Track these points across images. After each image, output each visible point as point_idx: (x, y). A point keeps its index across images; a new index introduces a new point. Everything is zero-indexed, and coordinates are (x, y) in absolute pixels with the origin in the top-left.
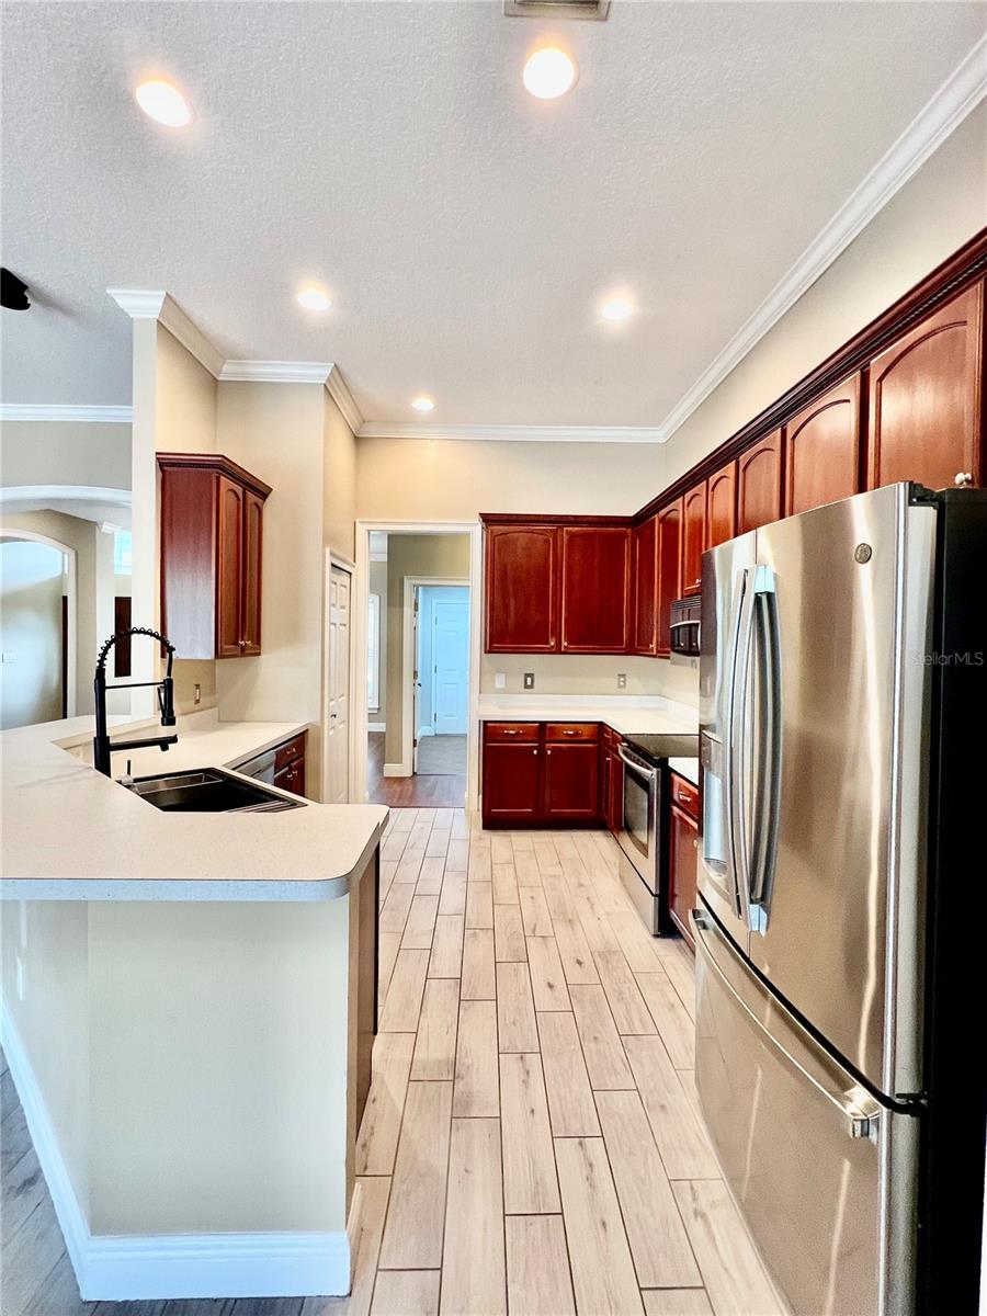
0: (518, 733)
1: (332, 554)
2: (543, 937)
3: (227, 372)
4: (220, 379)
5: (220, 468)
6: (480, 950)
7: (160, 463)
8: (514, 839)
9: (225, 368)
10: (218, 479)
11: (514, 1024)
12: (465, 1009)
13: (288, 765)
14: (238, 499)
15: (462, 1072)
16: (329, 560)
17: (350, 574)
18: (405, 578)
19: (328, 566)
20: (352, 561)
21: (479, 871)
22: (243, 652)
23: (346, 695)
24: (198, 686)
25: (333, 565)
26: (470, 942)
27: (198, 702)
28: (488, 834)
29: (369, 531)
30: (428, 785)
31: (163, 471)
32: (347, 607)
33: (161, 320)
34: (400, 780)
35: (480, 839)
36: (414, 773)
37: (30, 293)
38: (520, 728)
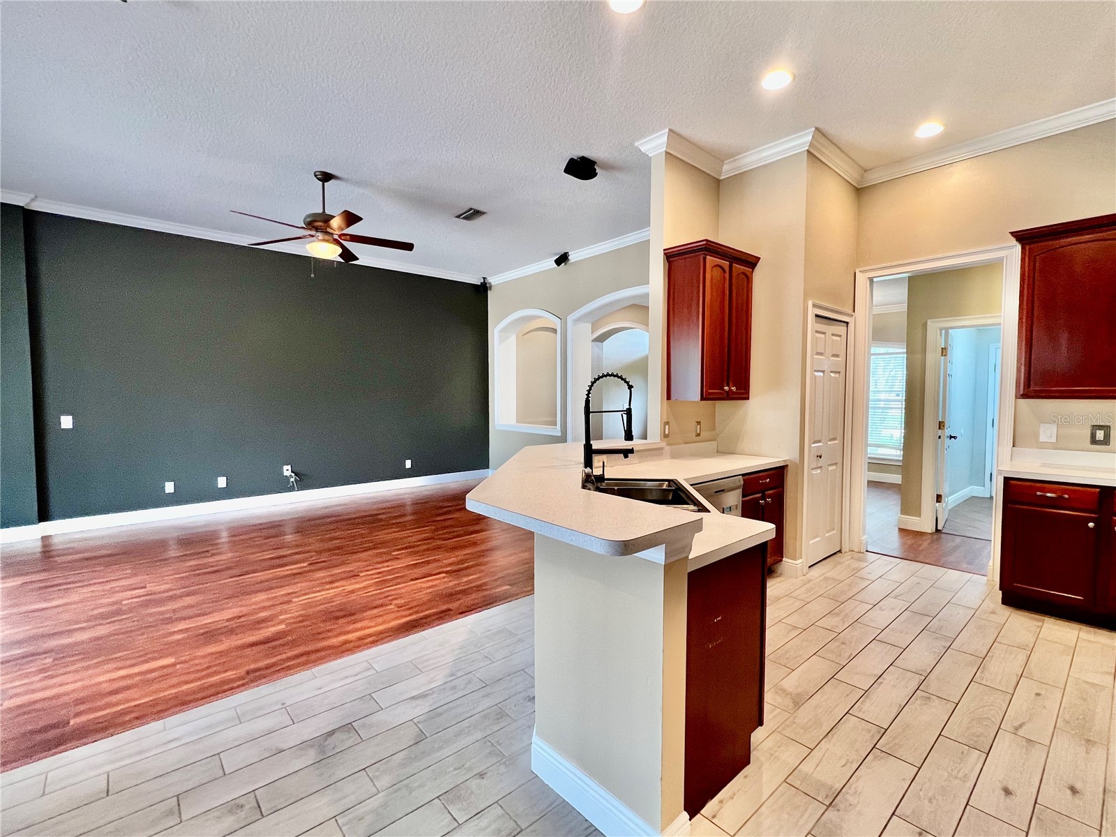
0: (1061, 498)
1: (815, 306)
2: (1029, 741)
3: (727, 170)
4: (722, 178)
5: (706, 250)
6: (928, 716)
7: (667, 257)
8: (1045, 625)
9: (725, 168)
10: (705, 259)
11: (930, 801)
12: (875, 757)
13: (763, 492)
14: (724, 271)
15: (841, 806)
16: (811, 312)
17: (847, 323)
18: (929, 321)
19: (811, 317)
20: (850, 312)
21: (974, 642)
22: (729, 397)
23: (840, 437)
24: (699, 423)
25: (817, 316)
26: (918, 702)
27: (698, 435)
28: (1006, 612)
29: (871, 280)
30: (951, 545)
31: (668, 261)
32: (843, 354)
33: (668, 151)
34: (919, 534)
35: (993, 613)
36: (937, 530)
37: (598, 165)
38: (1065, 492)
